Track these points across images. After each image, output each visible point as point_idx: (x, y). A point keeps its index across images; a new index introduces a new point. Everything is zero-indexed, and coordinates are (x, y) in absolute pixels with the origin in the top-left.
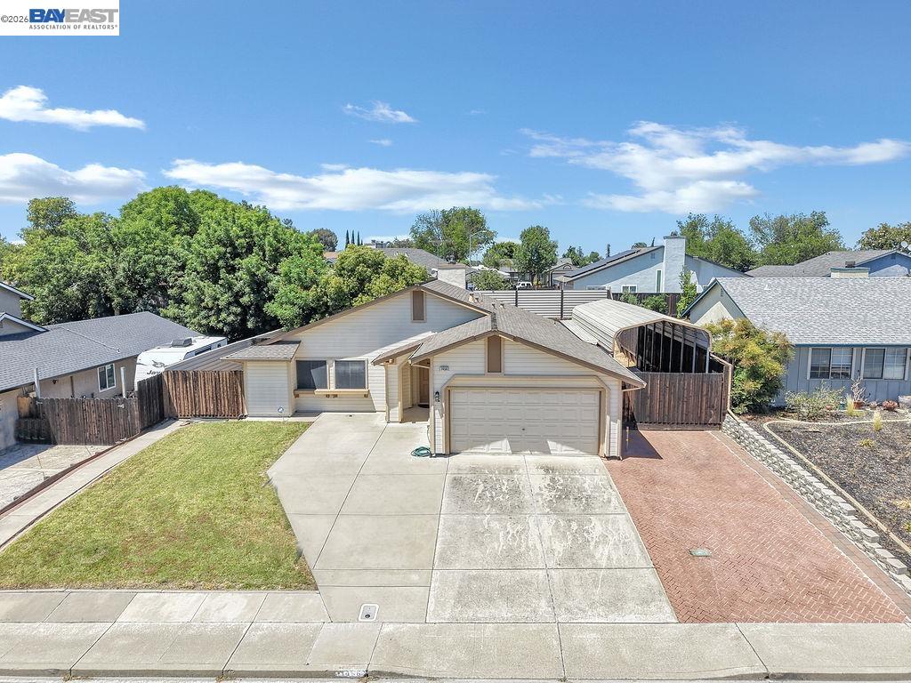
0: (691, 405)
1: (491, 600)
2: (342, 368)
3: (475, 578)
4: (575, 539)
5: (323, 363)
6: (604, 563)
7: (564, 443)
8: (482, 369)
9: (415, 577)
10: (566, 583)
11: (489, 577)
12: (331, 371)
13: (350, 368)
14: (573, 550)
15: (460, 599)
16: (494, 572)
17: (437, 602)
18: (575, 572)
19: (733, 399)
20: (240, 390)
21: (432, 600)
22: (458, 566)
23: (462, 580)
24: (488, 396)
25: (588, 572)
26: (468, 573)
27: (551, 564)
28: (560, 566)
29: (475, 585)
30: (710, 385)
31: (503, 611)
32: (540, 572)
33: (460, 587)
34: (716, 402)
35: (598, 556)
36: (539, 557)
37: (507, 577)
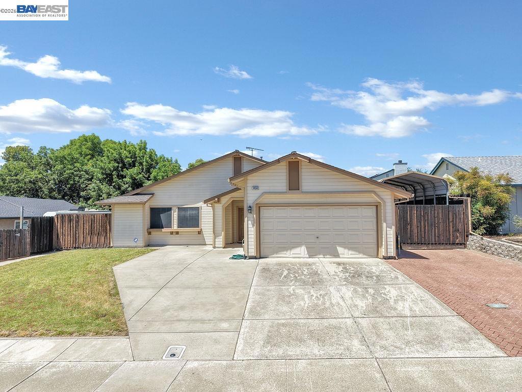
0: (441, 229)
1: (301, 340)
2: (183, 213)
3: (283, 325)
4: (374, 299)
5: (169, 209)
6: (408, 313)
7: (350, 249)
8: (285, 188)
9: (225, 325)
10: (374, 326)
11: (297, 324)
12: (175, 215)
13: (189, 213)
14: (375, 305)
15: (269, 340)
16: (302, 321)
17: (246, 342)
18: (382, 320)
19: (473, 224)
20: (108, 228)
21: (241, 341)
22: (267, 317)
23: (272, 327)
24: (289, 212)
25: (394, 319)
26: (276, 322)
27: (357, 314)
28: (365, 315)
29: (283, 330)
30: (454, 214)
31: (315, 349)
32: (348, 320)
33: (269, 332)
34: (460, 227)
35: (400, 308)
36: (344, 310)
37: (315, 324)
